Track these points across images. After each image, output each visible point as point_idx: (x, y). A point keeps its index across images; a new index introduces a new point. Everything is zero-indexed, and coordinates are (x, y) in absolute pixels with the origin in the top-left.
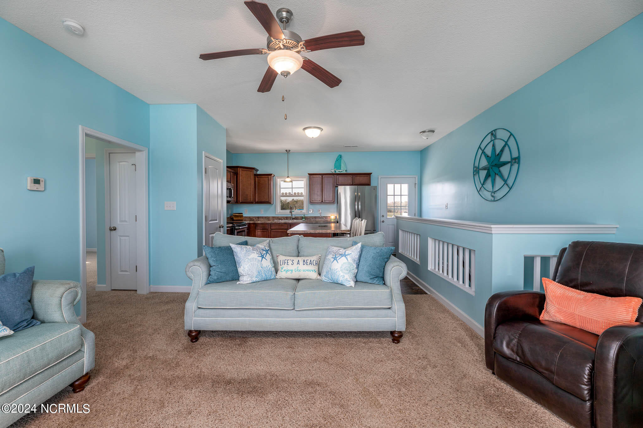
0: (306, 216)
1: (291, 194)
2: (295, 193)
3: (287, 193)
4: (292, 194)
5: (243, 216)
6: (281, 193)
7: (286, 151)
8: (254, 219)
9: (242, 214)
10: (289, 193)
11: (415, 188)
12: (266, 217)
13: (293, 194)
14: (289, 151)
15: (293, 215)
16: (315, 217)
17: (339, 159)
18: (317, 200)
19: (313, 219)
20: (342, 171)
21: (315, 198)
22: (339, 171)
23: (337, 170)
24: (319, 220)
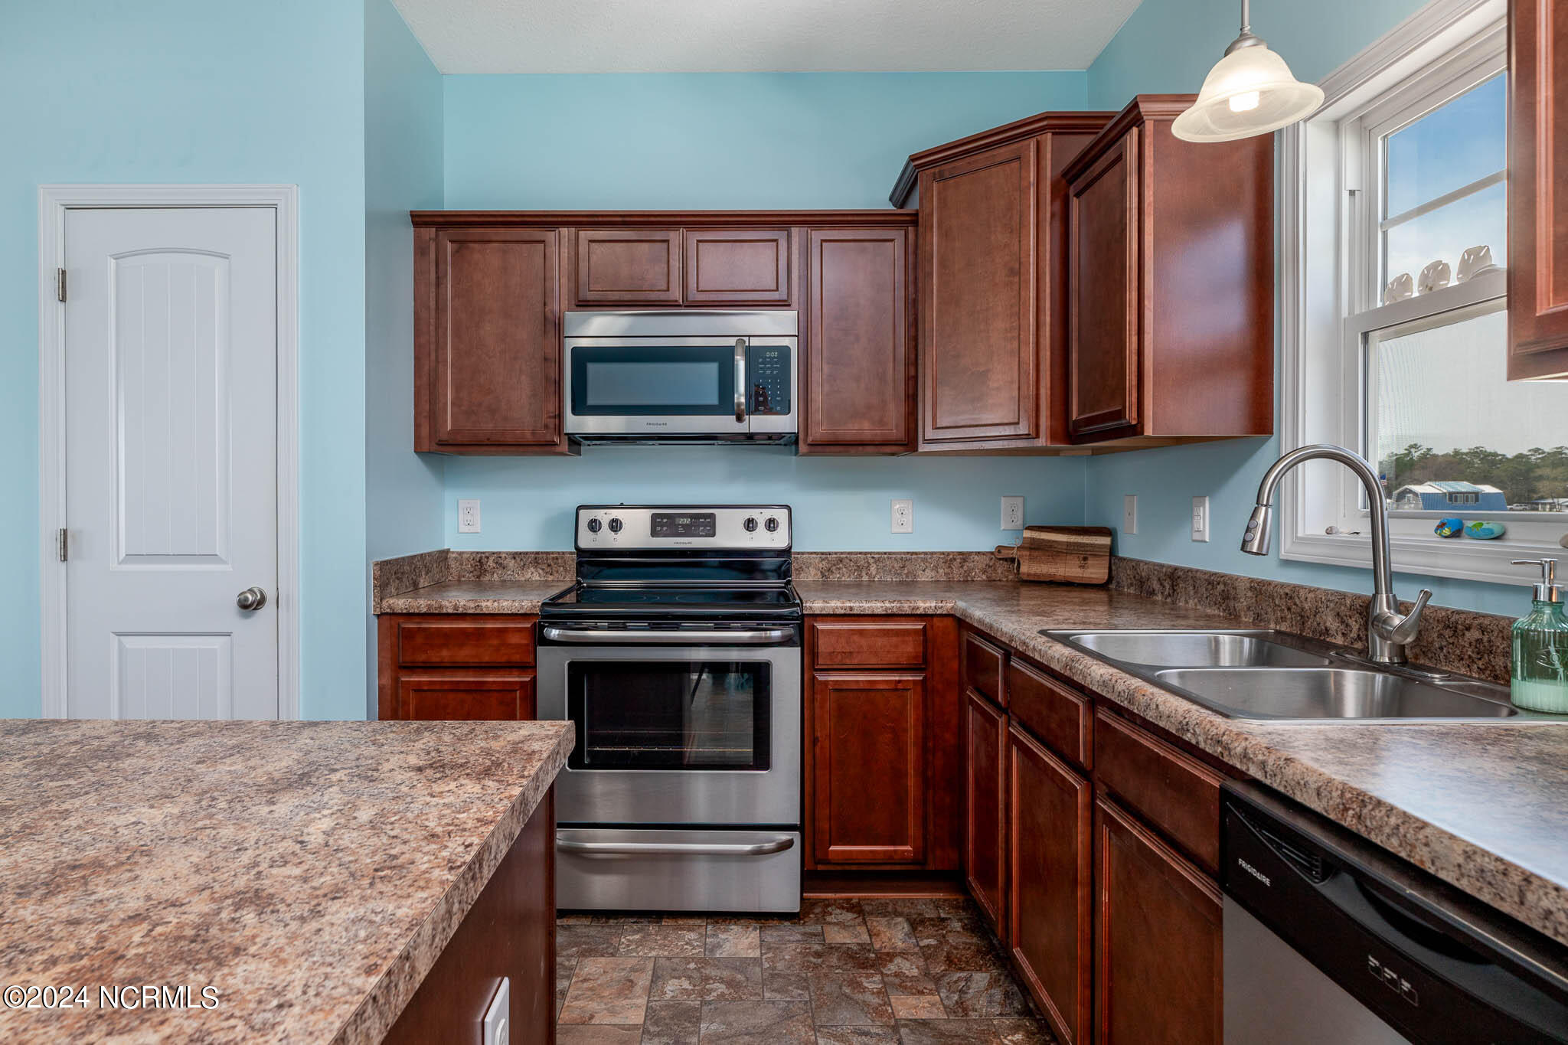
5: (1112, 548)
9: (1104, 532)
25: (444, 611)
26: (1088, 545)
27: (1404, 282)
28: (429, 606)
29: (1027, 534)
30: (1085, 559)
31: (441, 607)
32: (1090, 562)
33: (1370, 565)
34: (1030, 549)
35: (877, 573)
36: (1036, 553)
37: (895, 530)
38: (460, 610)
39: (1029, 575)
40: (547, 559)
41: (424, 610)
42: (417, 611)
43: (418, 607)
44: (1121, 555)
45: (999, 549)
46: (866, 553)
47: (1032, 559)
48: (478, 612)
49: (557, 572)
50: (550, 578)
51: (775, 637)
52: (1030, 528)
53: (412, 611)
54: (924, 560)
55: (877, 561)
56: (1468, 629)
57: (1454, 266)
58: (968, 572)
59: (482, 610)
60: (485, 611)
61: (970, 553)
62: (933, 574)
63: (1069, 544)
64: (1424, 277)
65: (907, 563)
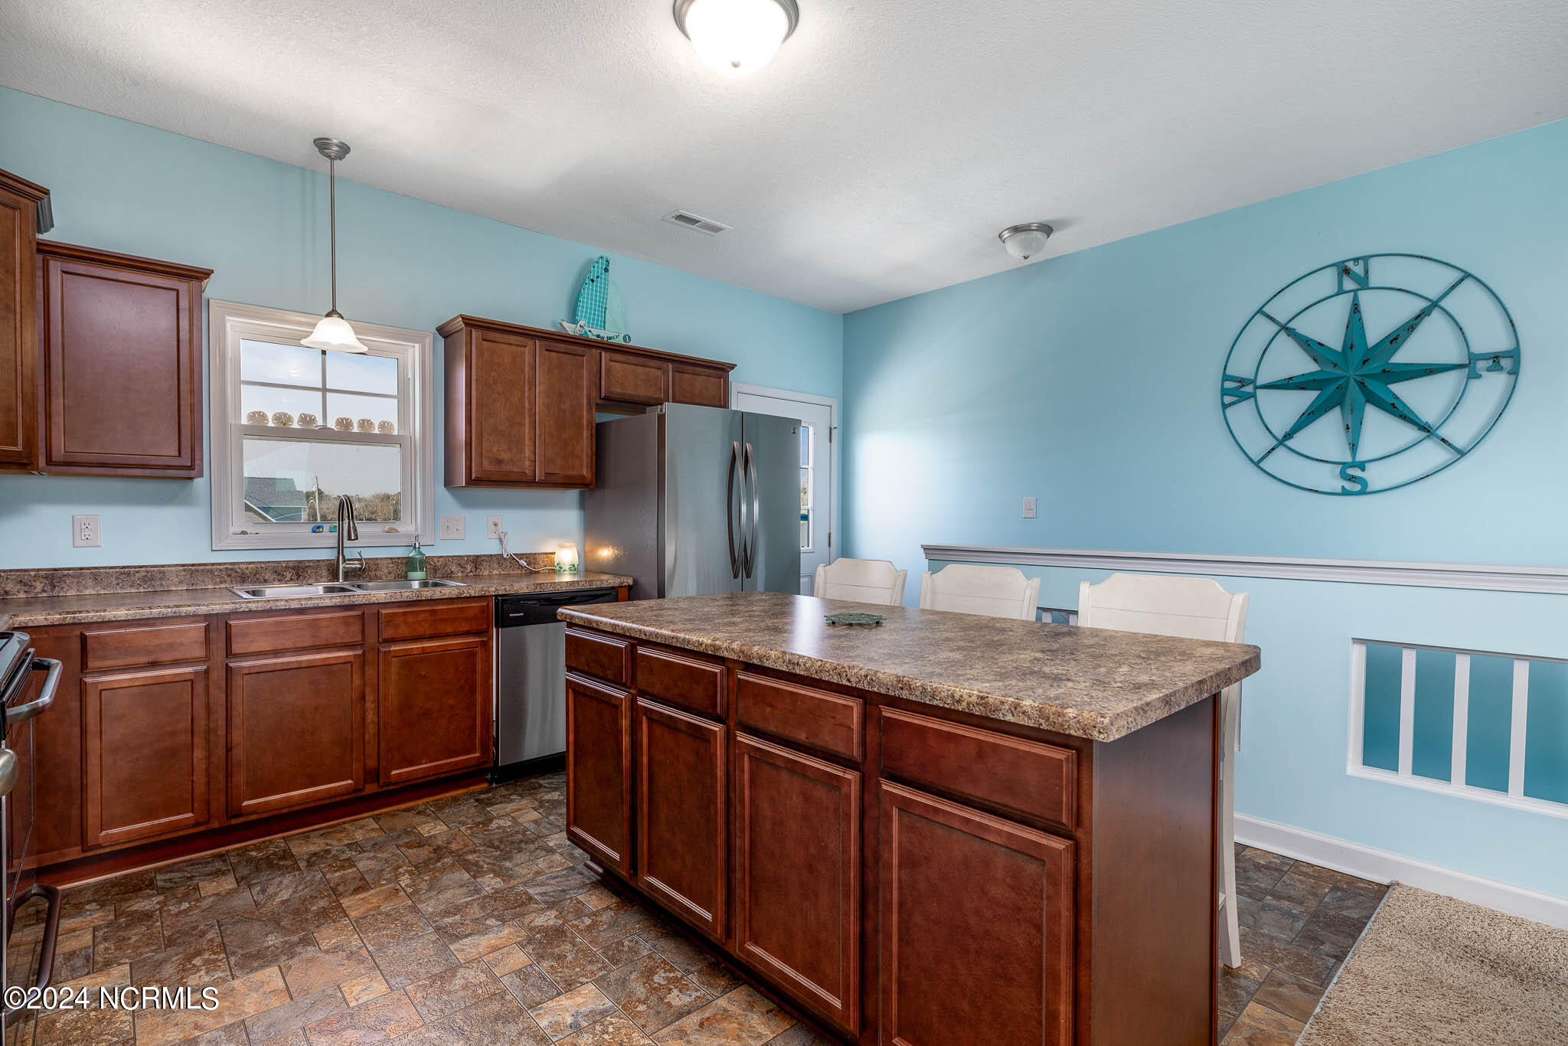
0: (428, 552)
1: (320, 422)
2: (345, 423)
3: (289, 419)
4: (324, 428)
7: (322, 144)
10: (307, 419)
11: (831, 441)
13: (329, 428)
14: (344, 149)
16: (477, 561)
17: (598, 277)
18: (508, 468)
19: (465, 568)
20: (610, 338)
21: (501, 458)
22: (598, 336)
23: (591, 329)
24: (495, 572)
27: (260, 416)
57: (296, 418)
64: (276, 418)
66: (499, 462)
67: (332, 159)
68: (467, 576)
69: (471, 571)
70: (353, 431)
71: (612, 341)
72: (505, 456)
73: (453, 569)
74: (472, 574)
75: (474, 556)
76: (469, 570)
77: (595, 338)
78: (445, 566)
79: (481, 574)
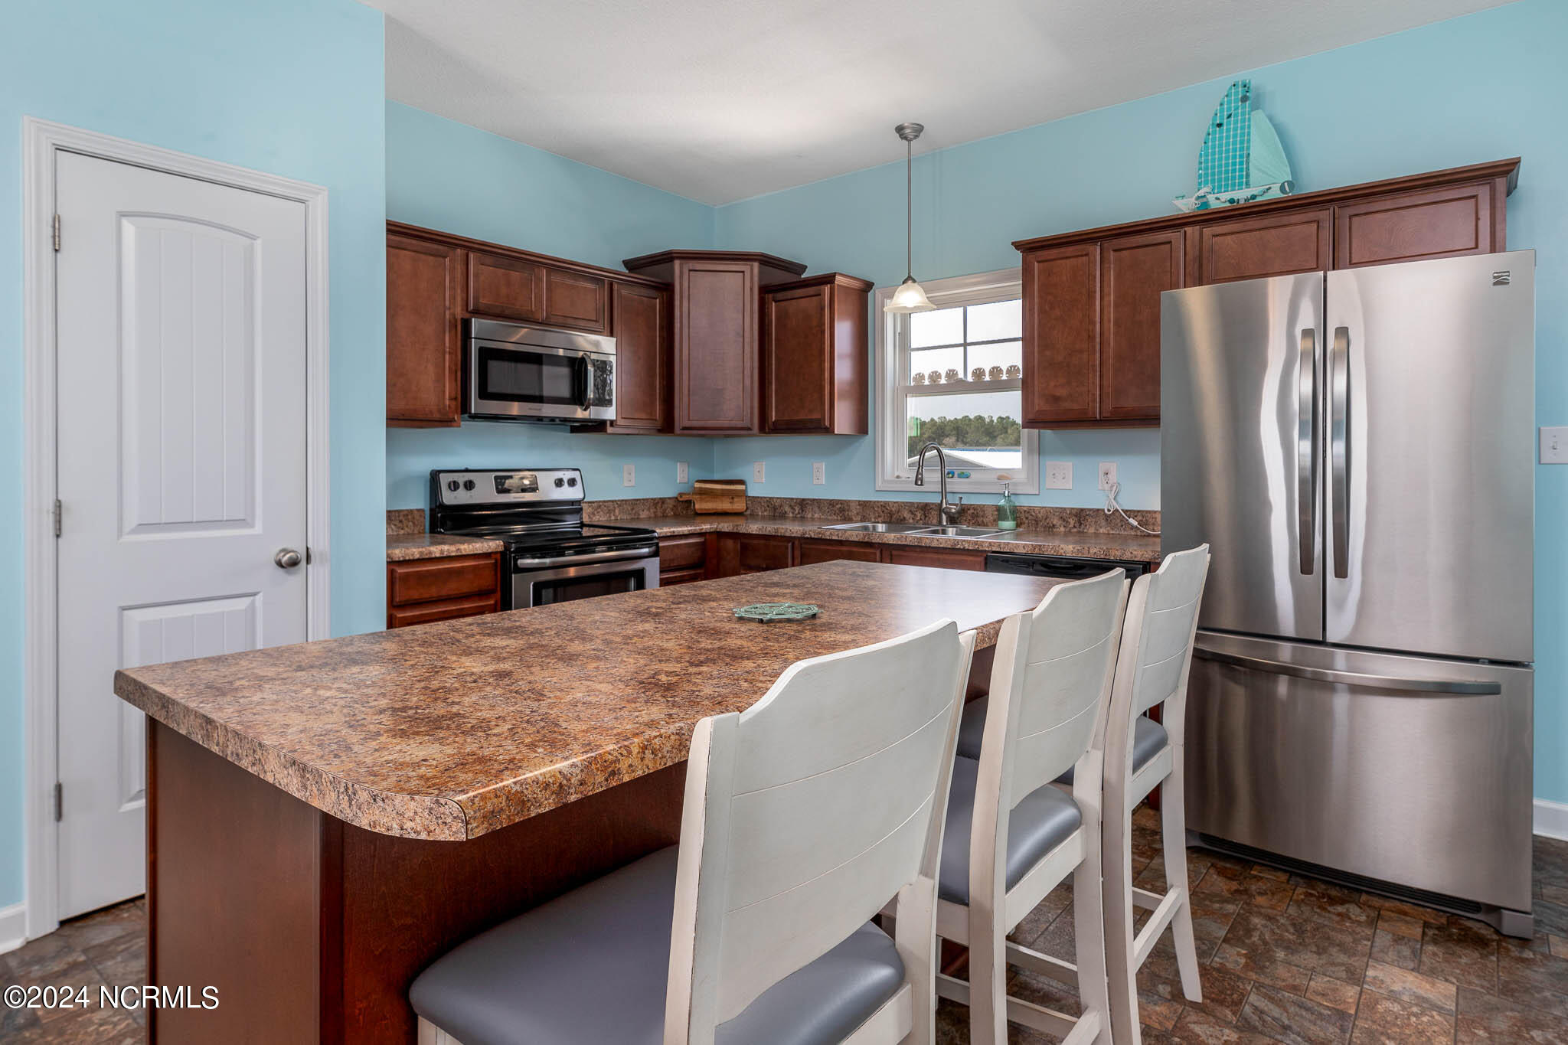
0: (1024, 502)
1: (961, 375)
2: (979, 373)
3: (939, 376)
4: (967, 380)
5: (745, 491)
6: (913, 374)
7: (900, 129)
8: (787, 509)
9: (742, 482)
10: (951, 374)
12: (832, 503)
13: (970, 379)
15: (949, 497)
16: (1081, 516)
17: (1229, 116)
18: (1067, 405)
19: (1067, 522)
20: (1254, 197)
21: (1058, 394)
22: (1232, 201)
23: (1218, 195)
24: (1101, 531)
25: (433, 556)
26: (734, 490)
27: (921, 376)
28: (421, 553)
29: (697, 485)
30: (733, 498)
31: (430, 553)
32: (735, 500)
33: (940, 490)
34: (700, 494)
35: (619, 514)
36: (704, 496)
37: (626, 485)
38: (445, 554)
39: (701, 509)
40: (399, 516)
41: (417, 556)
42: (411, 558)
43: (413, 555)
44: (749, 495)
45: (681, 495)
46: (613, 501)
47: (701, 500)
48: (460, 554)
49: (407, 526)
50: (402, 532)
51: (645, 553)
52: (698, 481)
53: (407, 558)
54: (643, 504)
55: (620, 506)
56: (969, 509)
57: (943, 375)
58: (665, 511)
59: (461, 552)
60: (464, 553)
61: (665, 498)
62: (648, 512)
63: (722, 490)
64: (930, 377)
65: (635, 507)
66: (1056, 399)
67: (910, 141)
68: (1070, 531)
69: (1075, 527)
70: (985, 380)
71: (1258, 199)
72: (1062, 392)
73: (1054, 523)
74: (1075, 530)
75: (1077, 509)
76: (1072, 526)
77: (1228, 204)
78: (1046, 519)
79: (1085, 531)
